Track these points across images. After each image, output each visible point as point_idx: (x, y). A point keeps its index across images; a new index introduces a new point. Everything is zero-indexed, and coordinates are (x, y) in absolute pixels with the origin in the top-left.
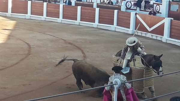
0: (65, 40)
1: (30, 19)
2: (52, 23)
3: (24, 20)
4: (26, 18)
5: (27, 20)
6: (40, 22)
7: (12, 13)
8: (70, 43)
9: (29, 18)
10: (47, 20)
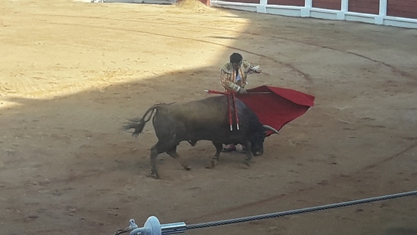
0: (392, 67)
1: (310, 17)
2: (361, 25)
3: (296, 20)
4: (302, 16)
5: (304, 21)
6: (333, 24)
7: (268, 4)
8: (404, 74)
9: (308, 16)
10: (349, 19)
